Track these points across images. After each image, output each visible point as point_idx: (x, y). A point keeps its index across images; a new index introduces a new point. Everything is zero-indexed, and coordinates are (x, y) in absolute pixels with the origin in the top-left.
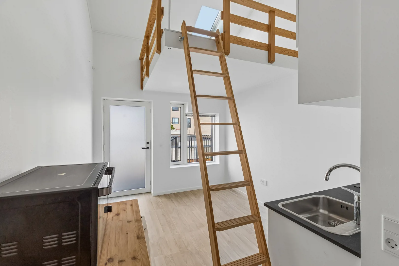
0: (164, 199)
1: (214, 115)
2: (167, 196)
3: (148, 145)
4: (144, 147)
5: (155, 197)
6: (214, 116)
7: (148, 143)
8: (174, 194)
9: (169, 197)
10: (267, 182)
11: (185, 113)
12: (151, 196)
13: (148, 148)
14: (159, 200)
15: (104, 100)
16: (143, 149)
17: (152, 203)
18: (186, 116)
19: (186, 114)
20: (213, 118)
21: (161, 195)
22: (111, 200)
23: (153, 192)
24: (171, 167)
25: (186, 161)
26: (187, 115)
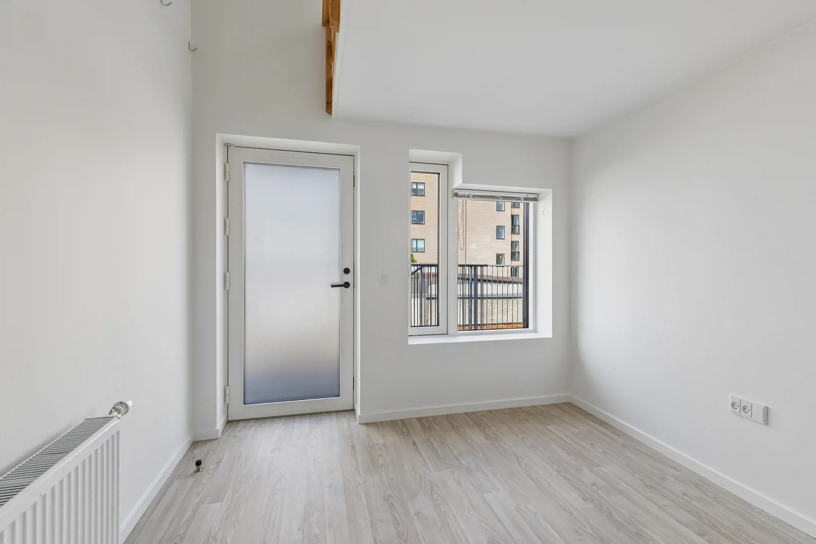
0: (391, 438)
1: (535, 196)
2: (400, 426)
3: (348, 278)
4: (337, 281)
5: (364, 428)
6: (535, 199)
7: (347, 271)
8: (420, 420)
9: (404, 430)
10: (767, 411)
11: (453, 190)
12: (355, 424)
13: (346, 285)
14: (377, 437)
15: (227, 146)
16: (333, 286)
17: (353, 447)
18: (455, 198)
19: (456, 191)
20: (531, 204)
21: (381, 423)
22: (245, 427)
23: (361, 413)
24: (412, 341)
25: (453, 328)
26: (456, 195)
